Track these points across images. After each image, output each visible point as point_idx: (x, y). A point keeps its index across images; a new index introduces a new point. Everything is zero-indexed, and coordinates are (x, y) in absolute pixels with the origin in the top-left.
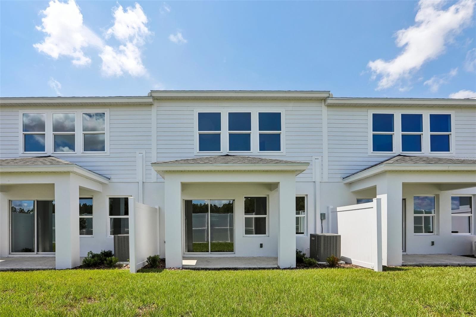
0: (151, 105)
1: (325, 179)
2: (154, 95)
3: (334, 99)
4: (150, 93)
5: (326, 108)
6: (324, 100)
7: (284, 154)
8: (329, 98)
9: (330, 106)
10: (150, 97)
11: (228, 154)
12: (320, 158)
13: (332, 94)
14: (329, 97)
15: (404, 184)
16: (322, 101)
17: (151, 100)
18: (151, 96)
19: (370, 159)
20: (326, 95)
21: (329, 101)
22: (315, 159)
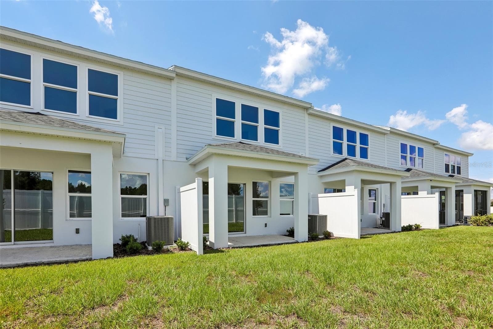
2: (178, 71)
3: (314, 110)
5: (307, 115)
6: (306, 109)
8: (311, 109)
9: (310, 114)
10: (173, 72)
11: (241, 142)
13: (313, 107)
17: (174, 75)
19: (332, 159)
20: (309, 106)
21: (311, 111)
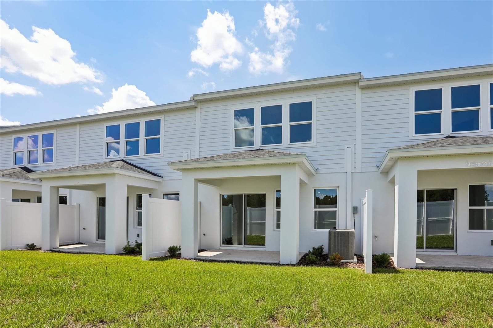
0: (195, 108)
1: (359, 169)
2: (196, 98)
3: (365, 80)
4: (192, 97)
5: (360, 90)
6: (357, 82)
7: (315, 144)
9: (364, 88)
10: (191, 101)
11: (260, 148)
12: (353, 146)
13: (363, 76)
14: (360, 79)
15: (420, 172)
16: (356, 84)
17: (193, 104)
18: (193, 100)
20: (357, 77)
21: (361, 83)
22: (348, 147)
